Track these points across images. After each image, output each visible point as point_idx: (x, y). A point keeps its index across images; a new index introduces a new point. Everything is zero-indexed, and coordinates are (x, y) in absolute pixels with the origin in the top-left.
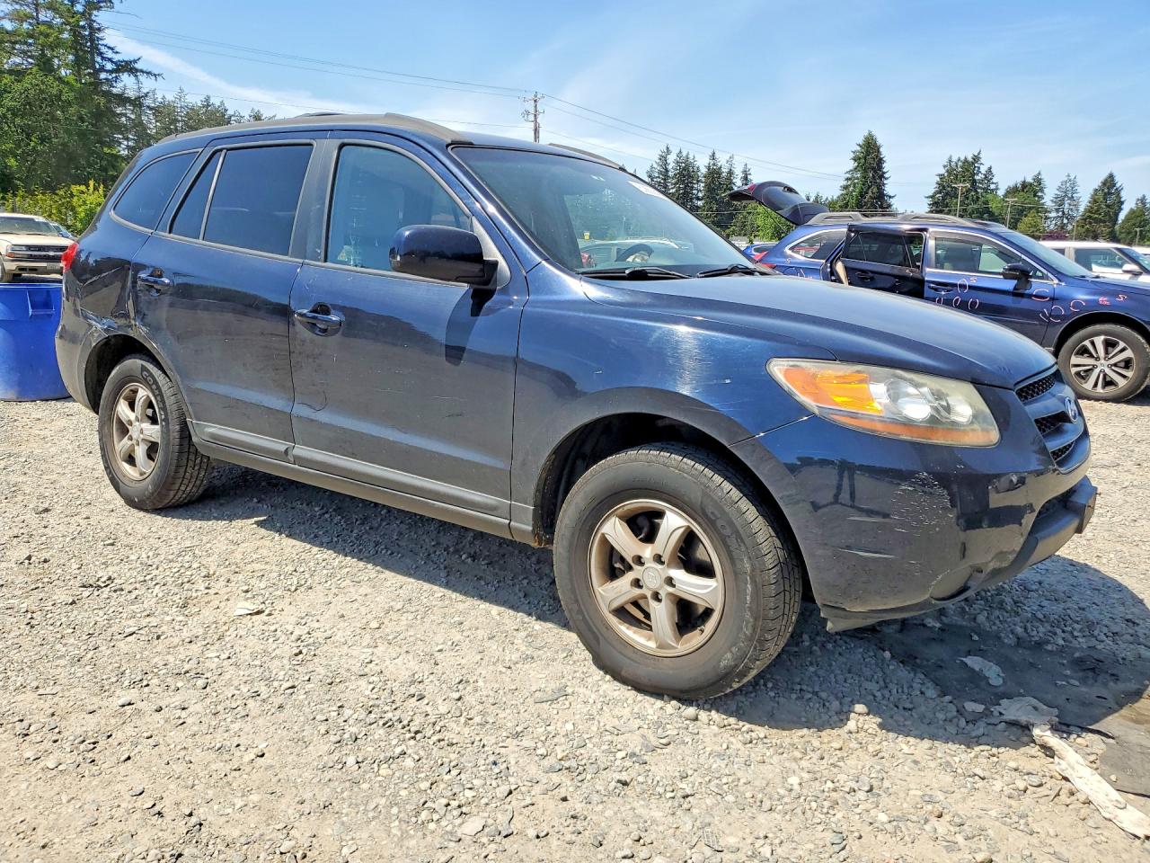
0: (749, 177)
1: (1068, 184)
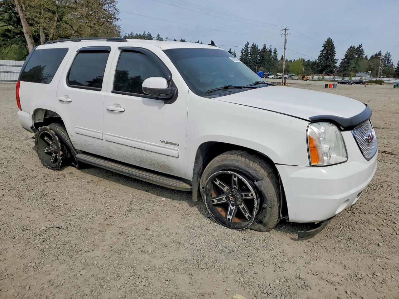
0: (276, 52)
1: (387, 55)
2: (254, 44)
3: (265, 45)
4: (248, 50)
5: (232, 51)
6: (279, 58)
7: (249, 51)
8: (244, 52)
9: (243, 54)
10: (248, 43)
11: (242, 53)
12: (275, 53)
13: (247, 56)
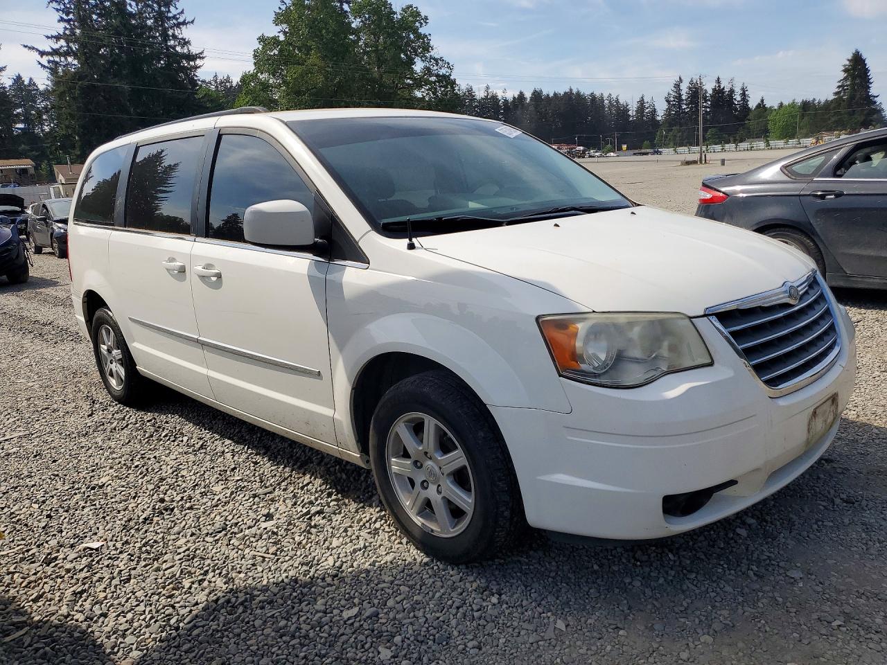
2: (695, 81)
3: (718, 81)
4: (680, 95)
5: (645, 101)
6: (752, 104)
7: (684, 97)
8: (672, 99)
9: (669, 104)
10: (681, 80)
11: (668, 101)
12: (744, 94)
13: (680, 107)
